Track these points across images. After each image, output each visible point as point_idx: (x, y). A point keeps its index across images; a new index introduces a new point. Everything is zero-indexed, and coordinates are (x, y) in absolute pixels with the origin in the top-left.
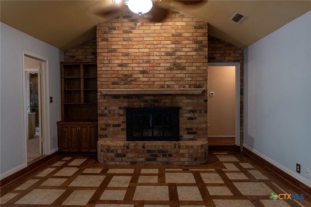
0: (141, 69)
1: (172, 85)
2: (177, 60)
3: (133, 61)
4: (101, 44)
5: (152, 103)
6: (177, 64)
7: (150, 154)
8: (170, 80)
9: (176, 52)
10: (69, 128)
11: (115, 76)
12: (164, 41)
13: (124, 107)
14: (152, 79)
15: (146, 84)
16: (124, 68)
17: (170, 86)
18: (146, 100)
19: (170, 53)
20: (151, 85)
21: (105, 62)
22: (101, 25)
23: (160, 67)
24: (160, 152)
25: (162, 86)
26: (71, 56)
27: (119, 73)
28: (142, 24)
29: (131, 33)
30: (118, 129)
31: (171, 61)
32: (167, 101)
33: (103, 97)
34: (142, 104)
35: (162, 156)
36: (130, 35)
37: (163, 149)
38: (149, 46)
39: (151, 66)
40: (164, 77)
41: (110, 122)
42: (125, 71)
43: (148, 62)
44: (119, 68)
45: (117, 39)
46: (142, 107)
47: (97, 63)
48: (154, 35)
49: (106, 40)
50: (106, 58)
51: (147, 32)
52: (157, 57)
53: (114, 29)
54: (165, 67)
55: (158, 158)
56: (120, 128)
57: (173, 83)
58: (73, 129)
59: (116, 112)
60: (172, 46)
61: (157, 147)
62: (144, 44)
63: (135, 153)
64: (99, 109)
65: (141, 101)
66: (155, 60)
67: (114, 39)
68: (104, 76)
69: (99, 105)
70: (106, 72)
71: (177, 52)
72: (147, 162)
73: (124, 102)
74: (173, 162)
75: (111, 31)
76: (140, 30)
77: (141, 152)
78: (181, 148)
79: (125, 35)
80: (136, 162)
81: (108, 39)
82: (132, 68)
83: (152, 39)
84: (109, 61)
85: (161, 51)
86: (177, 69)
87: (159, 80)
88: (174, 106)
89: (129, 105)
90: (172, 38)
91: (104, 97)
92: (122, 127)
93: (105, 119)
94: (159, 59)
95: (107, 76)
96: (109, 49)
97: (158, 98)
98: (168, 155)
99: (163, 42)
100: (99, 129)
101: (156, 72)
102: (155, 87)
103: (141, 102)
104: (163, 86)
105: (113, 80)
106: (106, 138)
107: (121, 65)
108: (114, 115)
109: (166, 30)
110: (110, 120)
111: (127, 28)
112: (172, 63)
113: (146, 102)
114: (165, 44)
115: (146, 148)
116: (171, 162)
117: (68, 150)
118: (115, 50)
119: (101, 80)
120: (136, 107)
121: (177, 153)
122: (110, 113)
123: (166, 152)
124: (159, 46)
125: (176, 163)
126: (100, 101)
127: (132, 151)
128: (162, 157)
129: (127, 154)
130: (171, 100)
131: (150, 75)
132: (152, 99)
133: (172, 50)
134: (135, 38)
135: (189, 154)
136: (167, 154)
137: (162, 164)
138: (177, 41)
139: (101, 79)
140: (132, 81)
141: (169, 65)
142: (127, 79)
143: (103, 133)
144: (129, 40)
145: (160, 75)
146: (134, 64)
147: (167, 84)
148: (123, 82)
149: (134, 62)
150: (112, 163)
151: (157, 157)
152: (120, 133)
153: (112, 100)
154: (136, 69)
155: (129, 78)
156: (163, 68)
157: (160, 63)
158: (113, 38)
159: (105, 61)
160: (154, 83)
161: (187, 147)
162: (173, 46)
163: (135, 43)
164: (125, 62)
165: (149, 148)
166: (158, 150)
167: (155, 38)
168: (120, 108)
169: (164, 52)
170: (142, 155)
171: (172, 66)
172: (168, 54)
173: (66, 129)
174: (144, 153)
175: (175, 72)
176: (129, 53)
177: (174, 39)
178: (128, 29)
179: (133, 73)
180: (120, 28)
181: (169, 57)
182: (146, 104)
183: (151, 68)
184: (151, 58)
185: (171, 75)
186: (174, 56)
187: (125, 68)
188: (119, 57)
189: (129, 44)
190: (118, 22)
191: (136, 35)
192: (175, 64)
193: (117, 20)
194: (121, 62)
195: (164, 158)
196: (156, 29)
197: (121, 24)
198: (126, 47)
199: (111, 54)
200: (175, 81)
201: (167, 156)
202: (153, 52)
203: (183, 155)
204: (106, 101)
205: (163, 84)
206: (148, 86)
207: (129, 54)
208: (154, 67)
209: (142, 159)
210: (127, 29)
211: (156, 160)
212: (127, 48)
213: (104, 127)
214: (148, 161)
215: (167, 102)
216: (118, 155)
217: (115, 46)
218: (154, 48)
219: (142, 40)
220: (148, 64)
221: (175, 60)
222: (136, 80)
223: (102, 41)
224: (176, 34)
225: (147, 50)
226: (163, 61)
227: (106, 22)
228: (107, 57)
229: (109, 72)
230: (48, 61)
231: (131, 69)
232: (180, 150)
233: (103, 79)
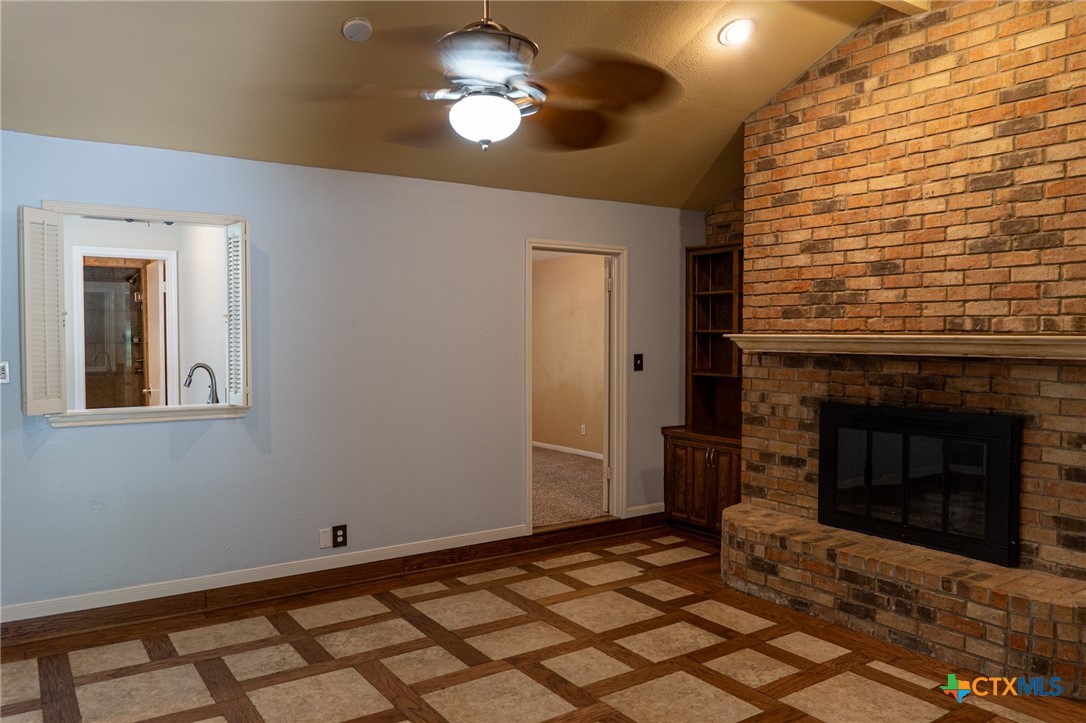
0: (874, 256)
1: (995, 316)
2: (1019, 204)
3: (846, 229)
4: (756, 179)
5: (909, 392)
6: (1017, 223)
7: (853, 586)
8: (986, 294)
9: (1017, 172)
10: (690, 450)
11: (790, 286)
12: (964, 131)
13: (815, 399)
14: (913, 295)
15: (891, 313)
16: (820, 259)
17: (986, 324)
18: (890, 376)
19: (990, 179)
20: (908, 320)
21: (765, 242)
22: (758, 118)
23: (946, 244)
24: (887, 588)
25: (952, 322)
26: (721, 226)
27: (803, 277)
28: (882, 80)
29: (845, 123)
30: (797, 473)
31: (995, 212)
32: (971, 384)
33: (755, 358)
34: (876, 392)
35: (894, 608)
36: (842, 132)
37: (901, 582)
38: (904, 163)
39: (911, 241)
40: (961, 283)
41: (776, 447)
42: (820, 266)
43: (901, 226)
44: (803, 260)
45: (800, 156)
46: (876, 401)
47: (745, 246)
48: (924, 114)
49: (768, 165)
50: (767, 228)
51: (899, 106)
52: (936, 201)
53: (793, 121)
54: (966, 239)
55: (879, 611)
56: (802, 472)
57: (1002, 308)
58: (697, 454)
59: (792, 413)
60: (998, 147)
61: (878, 569)
62: (888, 158)
63: (806, 570)
64: (745, 400)
65: (871, 379)
66: (927, 217)
67: (792, 158)
68: (761, 288)
69: (746, 385)
70: (767, 276)
71: (1021, 167)
72: (843, 616)
73: (817, 382)
74: (937, 646)
75: (783, 130)
76: (876, 106)
77: (824, 573)
78: (974, 595)
79: (825, 137)
80: (806, 605)
81: (774, 160)
82: (845, 256)
83: (917, 131)
84: (777, 237)
85: (953, 173)
86: (1021, 243)
87: (941, 296)
88: (1000, 408)
89: (832, 393)
90: (999, 111)
91: (760, 360)
92: (807, 469)
93: (759, 434)
94: (942, 208)
95: (771, 287)
96: (776, 196)
97: (933, 372)
98: (918, 612)
99: (958, 137)
100: (744, 463)
101: (927, 264)
102: (923, 326)
103: (871, 384)
104: (958, 320)
105: (787, 300)
106: (763, 497)
107: (809, 248)
108: (785, 423)
109: (971, 82)
110: (773, 439)
111: (831, 109)
112: (999, 219)
113: (887, 385)
114: (967, 143)
115: (840, 561)
116: (930, 644)
117: (685, 516)
118: (792, 197)
119: (751, 303)
120: (854, 401)
121: (957, 613)
122: (773, 413)
123: (908, 596)
124: (945, 155)
125: (948, 653)
126: (749, 372)
127: (797, 562)
128: (896, 611)
129: (780, 566)
130: (987, 381)
131: (906, 280)
132: (910, 372)
133: (999, 165)
134: (856, 140)
135: (1009, 631)
136: (915, 608)
137: (894, 641)
138: (1021, 122)
139: (754, 298)
140: (842, 303)
141: (981, 230)
142: (828, 295)
143: (755, 479)
144: (838, 150)
145: (946, 274)
146: (852, 239)
147: (975, 312)
148: (815, 306)
149: (850, 231)
150: (740, 585)
151: (878, 606)
152: (802, 489)
153: (781, 372)
154: (859, 256)
155: (833, 292)
156: (958, 247)
157: (946, 227)
158: (788, 155)
159: (765, 237)
160: (921, 309)
161: (997, 599)
162: (1005, 144)
163: (856, 159)
164: (823, 234)
165: (850, 565)
166: (880, 581)
167: (928, 124)
168: (803, 401)
169: (962, 179)
170: (825, 582)
171: (998, 233)
172: (981, 185)
173: (683, 452)
174: (833, 577)
175: (1008, 259)
176: (836, 199)
177: (1007, 113)
178: (833, 112)
179: (848, 274)
180: (809, 114)
181: (982, 198)
182: (890, 392)
183: (909, 251)
184: (913, 208)
185: (992, 275)
186: (1008, 189)
187: (823, 255)
188: (803, 218)
189: (838, 166)
190: (805, 95)
191: (862, 129)
192: (1009, 226)
193: (802, 86)
194: (810, 237)
195: (901, 618)
196: (934, 89)
197: (813, 98)
198: (827, 180)
199: (783, 210)
200: (1010, 300)
201: (915, 615)
202: (921, 182)
203: (979, 631)
204: (763, 372)
205: (958, 311)
206: (897, 324)
207: (834, 203)
208: (920, 246)
209: (825, 599)
210: (830, 111)
211: (873, 619)
212: (829, 181)
213: (756, 459)
214: (843, 610)
215: (972, 390)
216: (756, 564)
217: (794, 181)
218: (923, 168)
219: (882, 142)
220: (901, 235)
221: (1009, 205)
222: (855, 299)
223: (759, 171)
224: (1019, 89)
225: (896, 181)
226: (959, 217)
227: (769, 104)
228: (769, 223)
229: (773, 275)
230: (625, 253)
231: (839, 258)
232: (970, 605)
233: (757, 297)
